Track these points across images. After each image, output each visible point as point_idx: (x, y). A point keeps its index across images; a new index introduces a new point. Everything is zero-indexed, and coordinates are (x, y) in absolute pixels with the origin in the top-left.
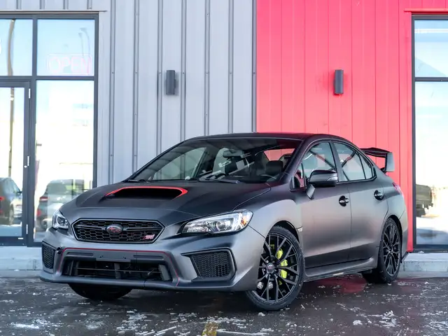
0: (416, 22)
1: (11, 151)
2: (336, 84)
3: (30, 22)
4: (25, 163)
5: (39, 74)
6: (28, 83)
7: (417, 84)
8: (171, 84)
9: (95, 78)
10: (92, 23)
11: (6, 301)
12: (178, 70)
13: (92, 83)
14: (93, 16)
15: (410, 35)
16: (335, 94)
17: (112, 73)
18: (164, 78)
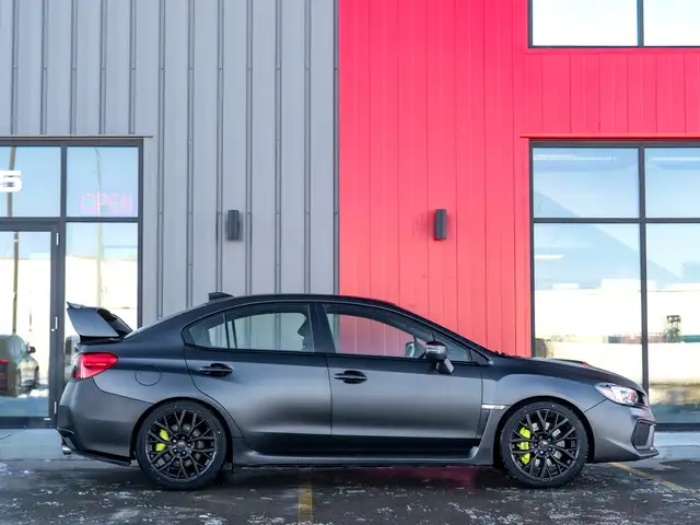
0: (535, 150)
1: (15, 299)
2: (437, 225)
3: (57, 151)
4: (52, 326)
5: (70, 214)
6: (56, 226)
7: (537, 227)
8: (234, 227)
9: (139, 220)
10: (135, 151)
11: (49, 503)
12: (242, 210)
13: (135, 226)
14: (136, 142)
15: (527, 167)
16: (436, 239)
17: (160, 213)
18: (224, 218)
